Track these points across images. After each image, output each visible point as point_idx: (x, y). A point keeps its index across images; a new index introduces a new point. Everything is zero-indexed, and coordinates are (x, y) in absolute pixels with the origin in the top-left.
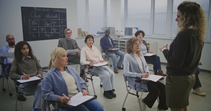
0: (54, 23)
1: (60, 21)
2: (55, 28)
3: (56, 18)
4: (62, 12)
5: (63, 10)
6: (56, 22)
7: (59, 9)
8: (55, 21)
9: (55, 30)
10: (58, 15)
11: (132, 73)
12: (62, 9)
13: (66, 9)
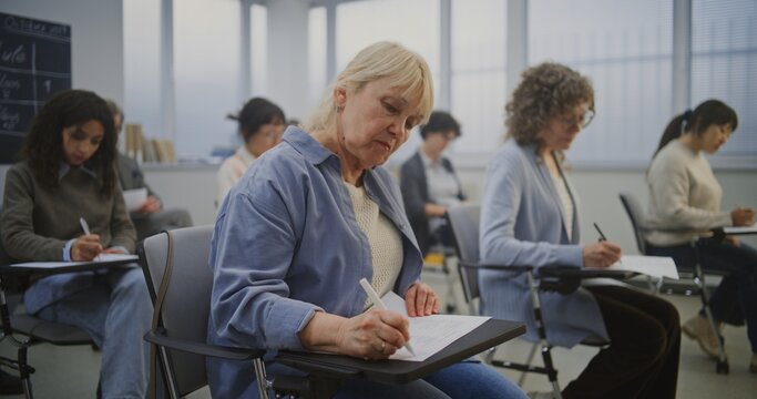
0: (8, 84)
1: (41, 79)
2: (12, 109)
3: (17, 65)
4: (49, 36)
5: (53, 30)
6: (16, 84)
7: (36, 22)
8: (11, 76)
9: (9, 121)
10: (27, 51)
11: (528, 245)
12: (49, 26)
13: (69, 28)
